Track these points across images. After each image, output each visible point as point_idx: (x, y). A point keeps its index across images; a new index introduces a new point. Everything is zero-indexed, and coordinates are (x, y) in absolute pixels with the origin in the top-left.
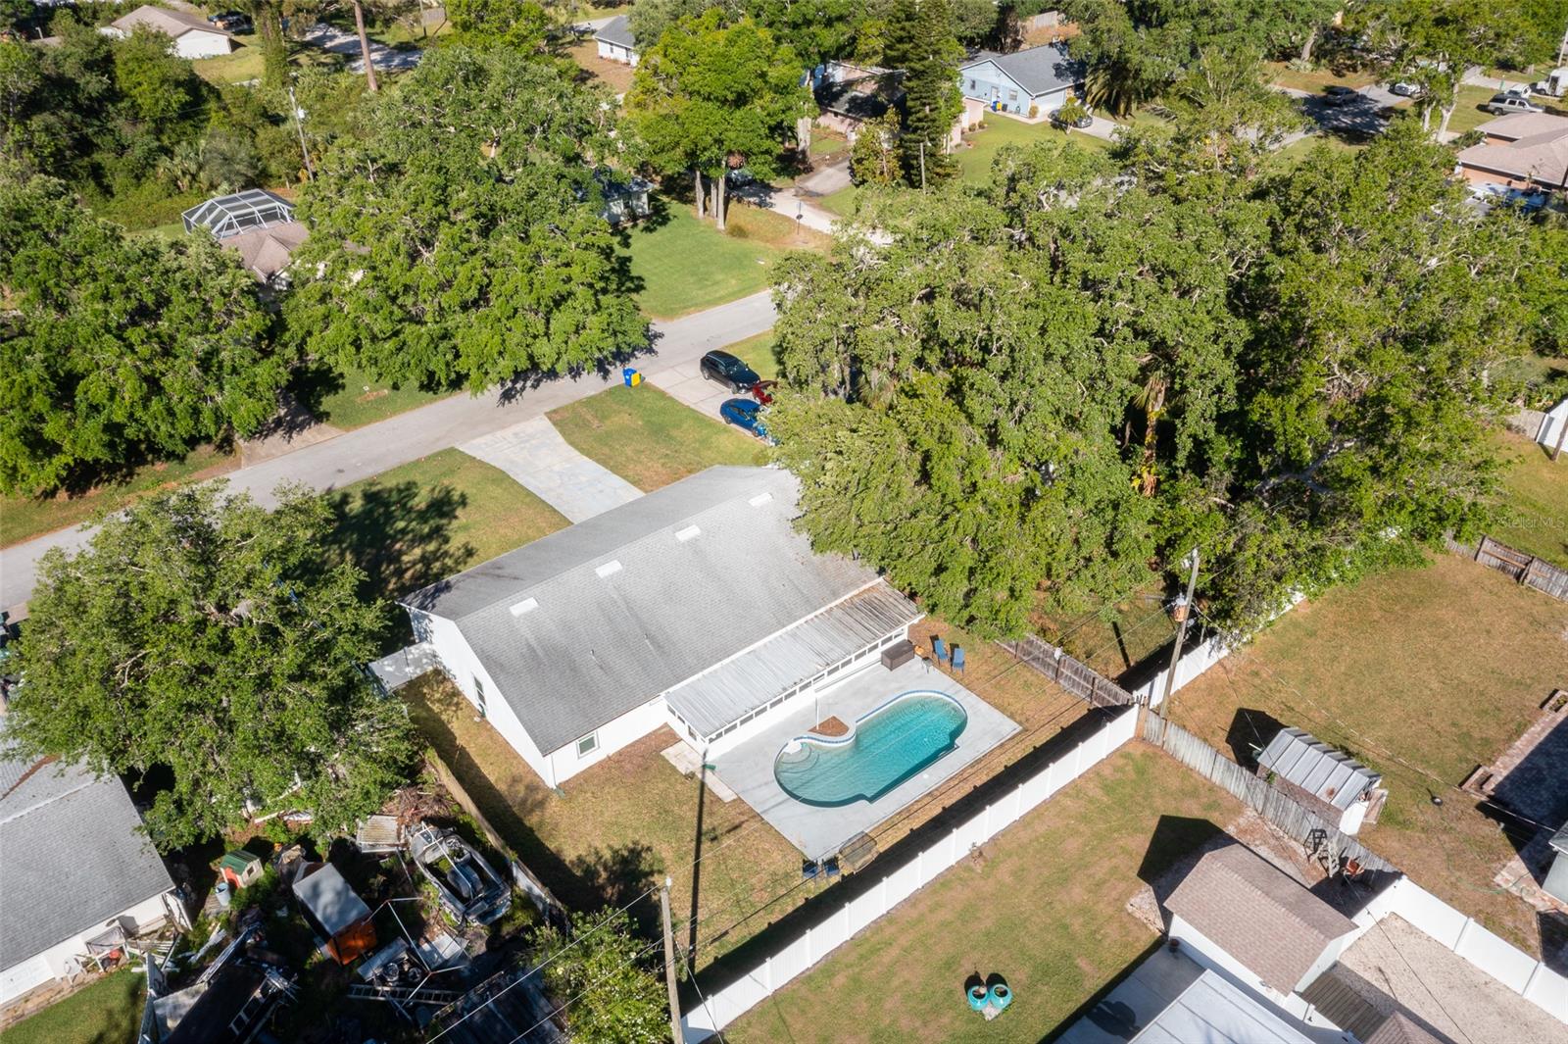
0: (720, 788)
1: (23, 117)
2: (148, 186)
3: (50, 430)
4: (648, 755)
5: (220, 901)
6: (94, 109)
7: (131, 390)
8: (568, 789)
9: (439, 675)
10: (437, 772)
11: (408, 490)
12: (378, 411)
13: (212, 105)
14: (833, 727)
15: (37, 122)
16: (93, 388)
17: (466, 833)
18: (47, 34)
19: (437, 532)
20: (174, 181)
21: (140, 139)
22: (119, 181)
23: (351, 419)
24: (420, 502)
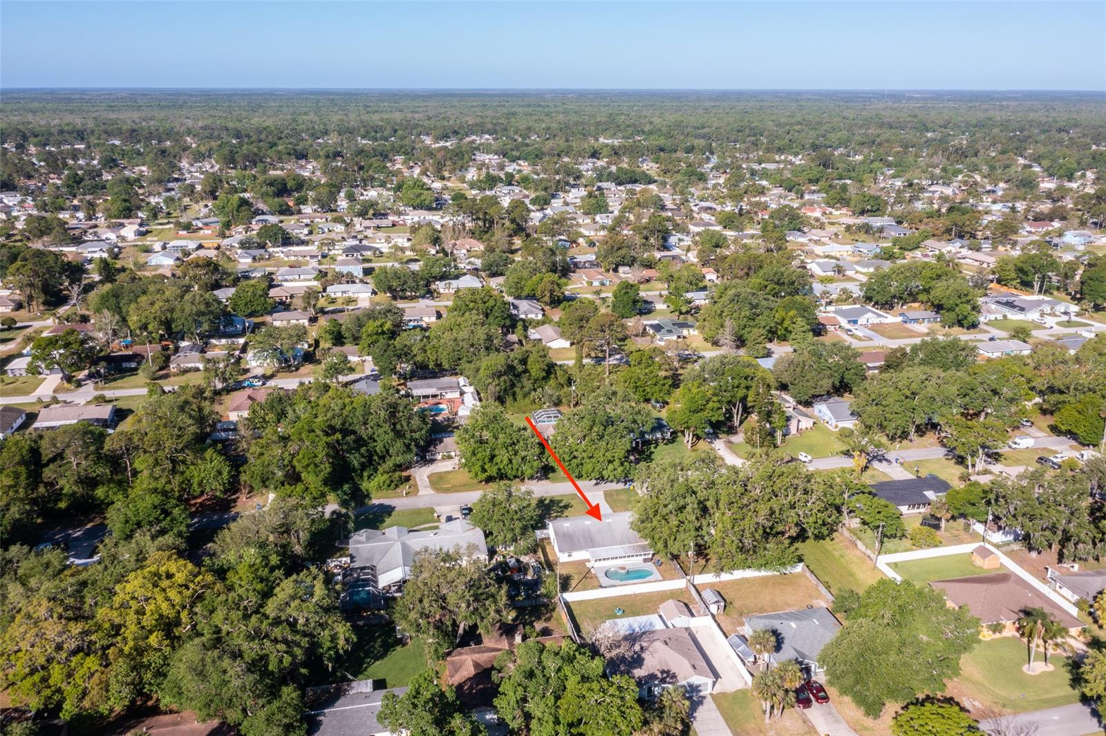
0: (593, 571)
1: (499, 377)
2: (527, 400)
3: (486, 467)
4: (582, 563)
5: (494, 561)
6: (518, 376)
7: (506, 462)
8: (563, 564)
9: (549, 538)
10: (540, 554)
11: (560, 501)
12: (562, 480)
13: (553, 376)
14: (624, 568)
15: (502, 378)
16: (497, 459)
17: (540, 563)
18: (513, 333)
19: (562, 512)
20: (534, 400)
21: (528, 385)
22: (519, 397)
23: (554, 481)
24: (562, 505)
